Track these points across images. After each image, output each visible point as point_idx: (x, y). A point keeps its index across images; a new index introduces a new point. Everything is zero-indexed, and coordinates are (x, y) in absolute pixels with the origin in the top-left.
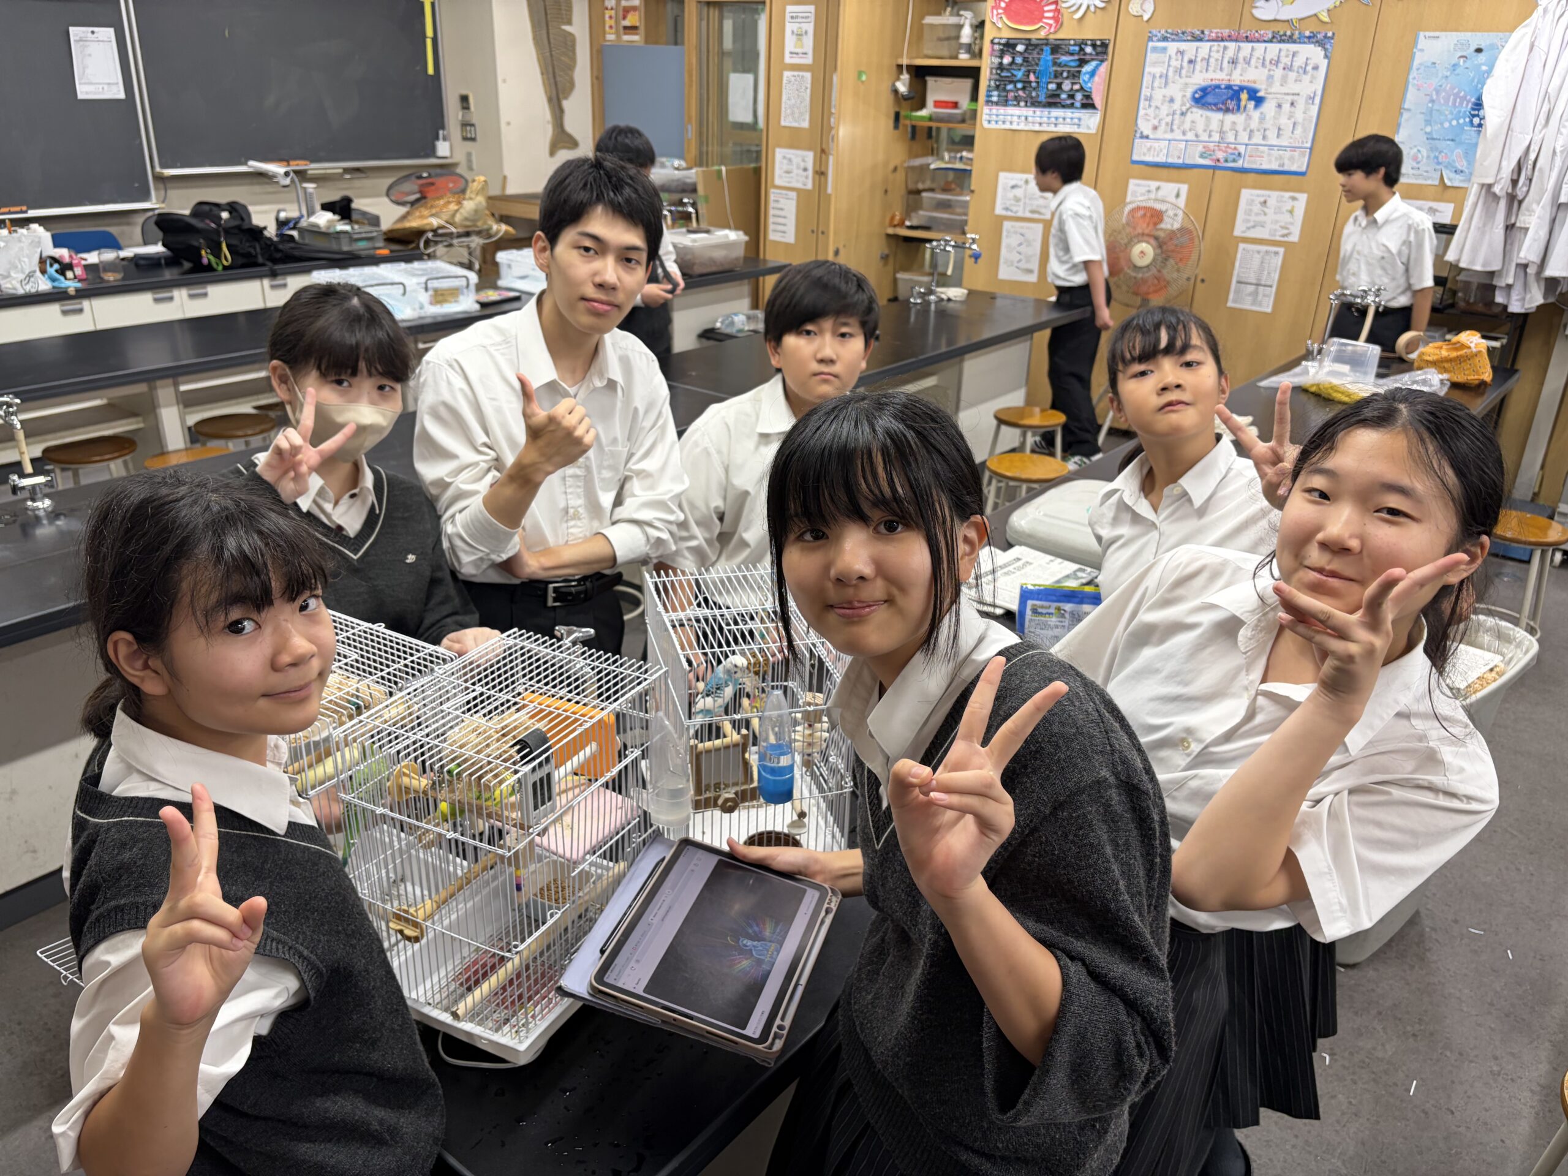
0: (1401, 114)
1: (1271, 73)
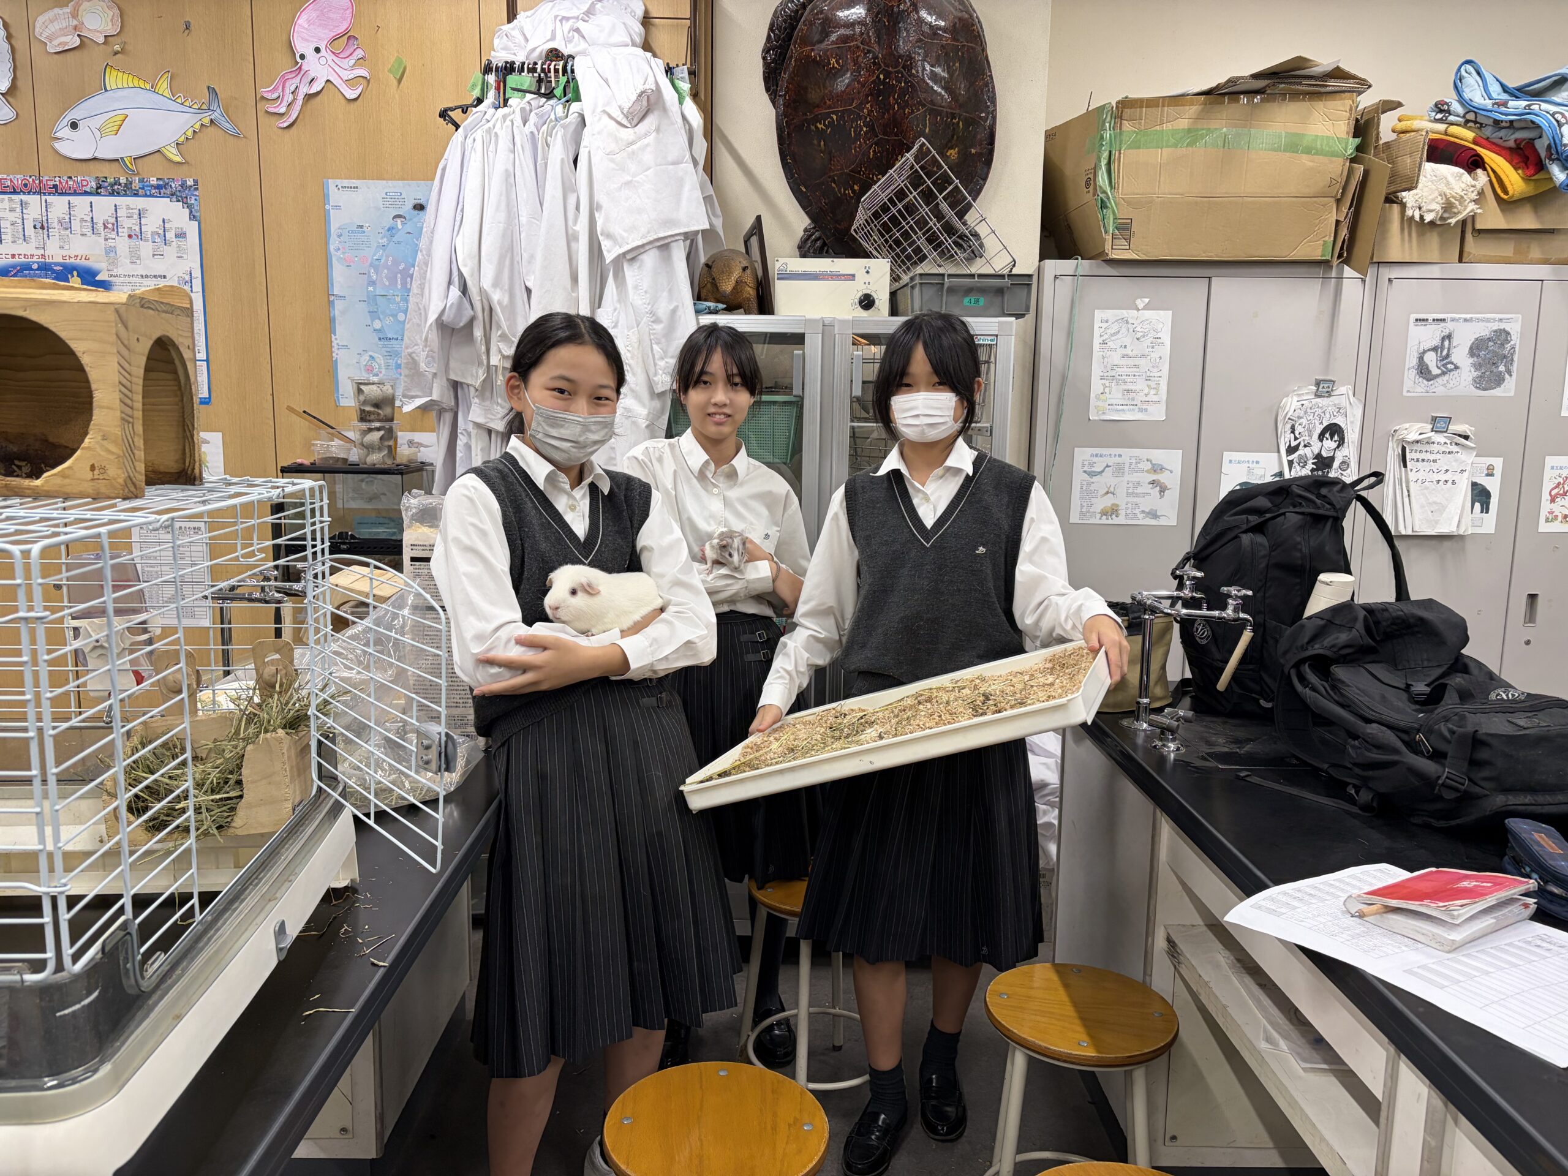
0: (331, 304)
1: (111, 243)
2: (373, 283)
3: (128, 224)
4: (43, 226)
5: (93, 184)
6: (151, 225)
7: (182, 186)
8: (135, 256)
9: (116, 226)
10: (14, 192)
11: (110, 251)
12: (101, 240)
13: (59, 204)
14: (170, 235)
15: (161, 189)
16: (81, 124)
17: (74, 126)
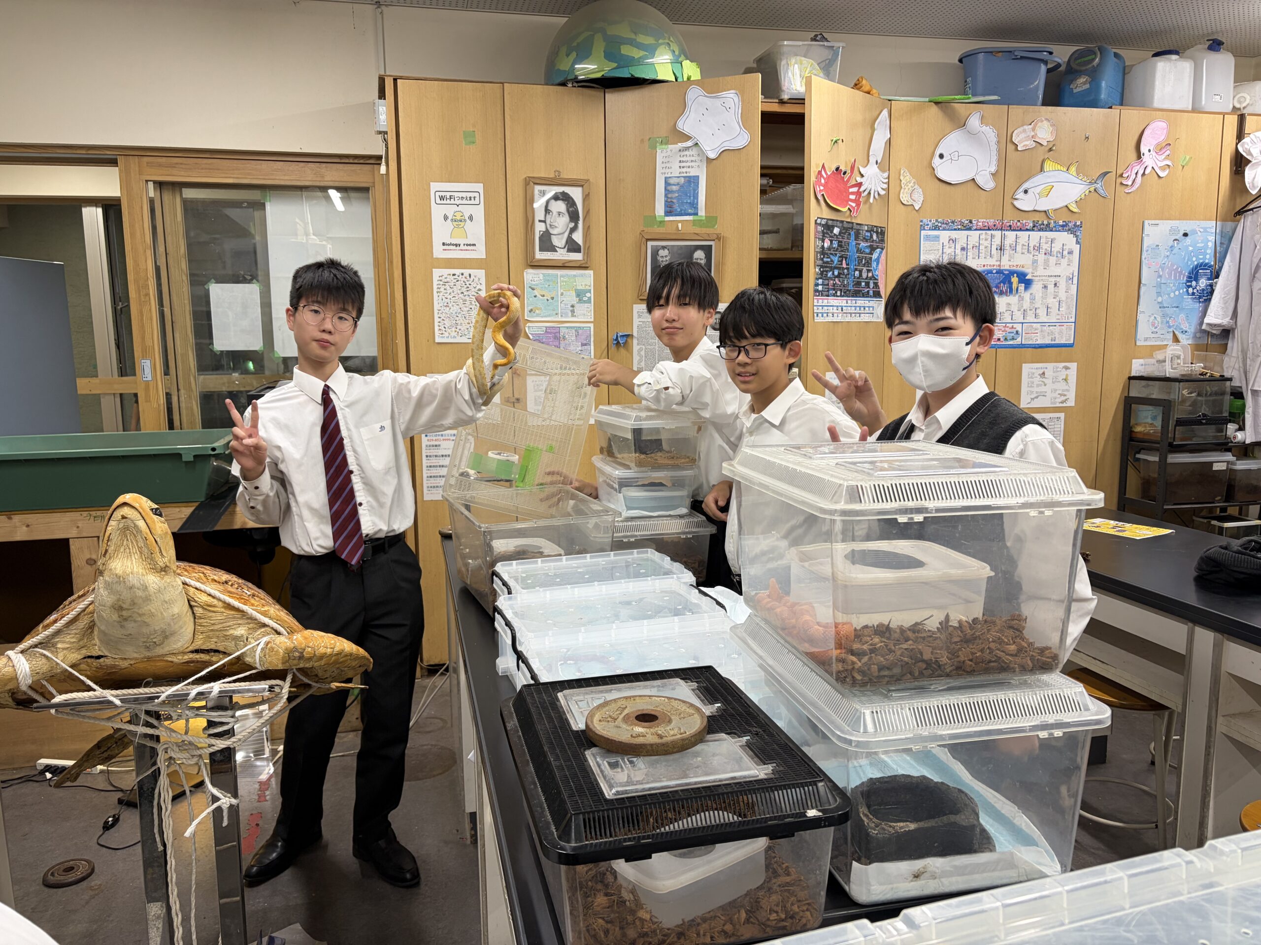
0: (1140, 288)
1: (1036, 258)
2: (1160, 276)
3: (1045, 247)
4: (1001, 249)
5: (1031, 225)
6: (1057, 247)
7: (1075, 225)
8: (1046, 265)
9: (1039, 248)
10: (989, 229)
11: (1035, 262)
12: (1031, 256)
13: (1011, 235)
14: (1065, 253)
15: (1064, 227)
16: (1029, 191)
17: (1026, 192)
